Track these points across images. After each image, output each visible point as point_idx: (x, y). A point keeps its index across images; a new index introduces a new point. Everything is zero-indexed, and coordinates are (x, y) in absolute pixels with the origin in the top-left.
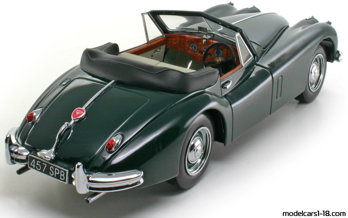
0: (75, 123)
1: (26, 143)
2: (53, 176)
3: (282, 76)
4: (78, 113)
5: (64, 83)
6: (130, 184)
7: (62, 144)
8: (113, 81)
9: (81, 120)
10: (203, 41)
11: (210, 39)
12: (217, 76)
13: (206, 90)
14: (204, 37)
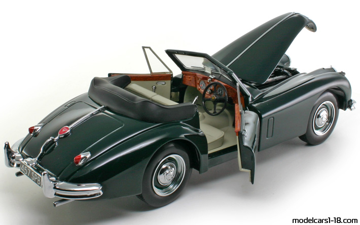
0: (60, 138)
1: (23, 151)
2: (34, 181)
3: (273, 118)
4: (64, 130)
5: (68, 105)
6: (89, 195)
7: (46, 154)
8: (103, 106)
9: (66, 136)
10: (209, 79)
11: (215, 78)
12: (196, 111)
13: (181, 122)
14: (210, 76)
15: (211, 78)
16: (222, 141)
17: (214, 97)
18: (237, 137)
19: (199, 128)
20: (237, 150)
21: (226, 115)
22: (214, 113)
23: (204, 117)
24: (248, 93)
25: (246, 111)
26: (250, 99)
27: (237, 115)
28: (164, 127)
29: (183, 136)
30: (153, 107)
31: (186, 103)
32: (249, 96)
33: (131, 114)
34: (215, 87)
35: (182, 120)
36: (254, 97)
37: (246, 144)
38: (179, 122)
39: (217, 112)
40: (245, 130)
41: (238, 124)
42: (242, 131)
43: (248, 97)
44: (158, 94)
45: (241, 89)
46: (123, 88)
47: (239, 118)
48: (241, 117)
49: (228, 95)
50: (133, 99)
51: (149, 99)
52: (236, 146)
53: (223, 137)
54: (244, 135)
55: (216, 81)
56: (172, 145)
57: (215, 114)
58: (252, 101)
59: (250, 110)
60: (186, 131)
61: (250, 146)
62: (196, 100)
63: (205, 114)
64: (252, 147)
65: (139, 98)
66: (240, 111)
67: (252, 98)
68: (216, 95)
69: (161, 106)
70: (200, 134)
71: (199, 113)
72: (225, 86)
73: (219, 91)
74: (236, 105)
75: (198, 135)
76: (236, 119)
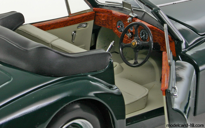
10: (129, 19)
11: (136, 17)
12: (109, 60)
13: (89, 76)
14: (131, 15)
15: (132, 18)
16: (146, 101)
17: (135, 42)
18: (164, 97)
19: (114, 84)
20: (163, 114)
21: (152, 66)
22: (135, 63)
23: (122, 69)
24: (181, 37)
25: (177, 61)
26: (183, 46)
27: (165, 67)
28: (64, 82)
29: (92, 94)
30: (52, 55)
31: (99, 50)
32: (182, 42)
33: (23, 65)
34: (136, 29)
35: (90, 72)
36: (189, 43)
37: (176, 106)
38: (86, 76)
39: (140, 62)
40: (175, 88)
41: (166, 79)
42: (170, 89)
43: (180, 42)
44: (59, 38)
45: (170, 31)
46: (14, 31)
47: (167, 70)
48: (170, 70)
49: (154, 39)
50: (25, 44)
51: (48, 44)
52: (162, 108)
53: (147, 95)
54: (173, 95)
55: (138, 21)
56: (77, 106)
57: (136, 65)
58: (186, 48)
59: (183, 60)
60: (97, 88)
61: (182, 110)
62: (112, 46)
63: (124, 64)
64: (185, 112)
65: (33, 43)
66: (169, 61)
67: (186, 44)
68: (138, 40)
69: (62, 54)
70: (115, 92)
71: (115, 64)
72: (149, 27)
73: (142, 35)
74: (164, 53)
75: (112, 94)
76: (164, 72)
